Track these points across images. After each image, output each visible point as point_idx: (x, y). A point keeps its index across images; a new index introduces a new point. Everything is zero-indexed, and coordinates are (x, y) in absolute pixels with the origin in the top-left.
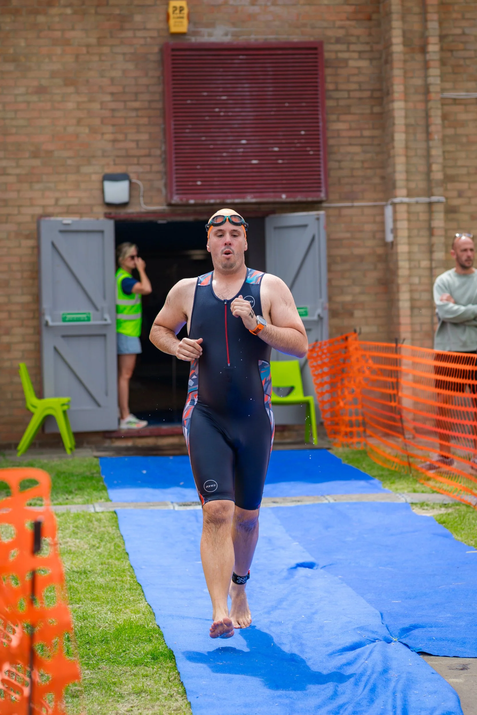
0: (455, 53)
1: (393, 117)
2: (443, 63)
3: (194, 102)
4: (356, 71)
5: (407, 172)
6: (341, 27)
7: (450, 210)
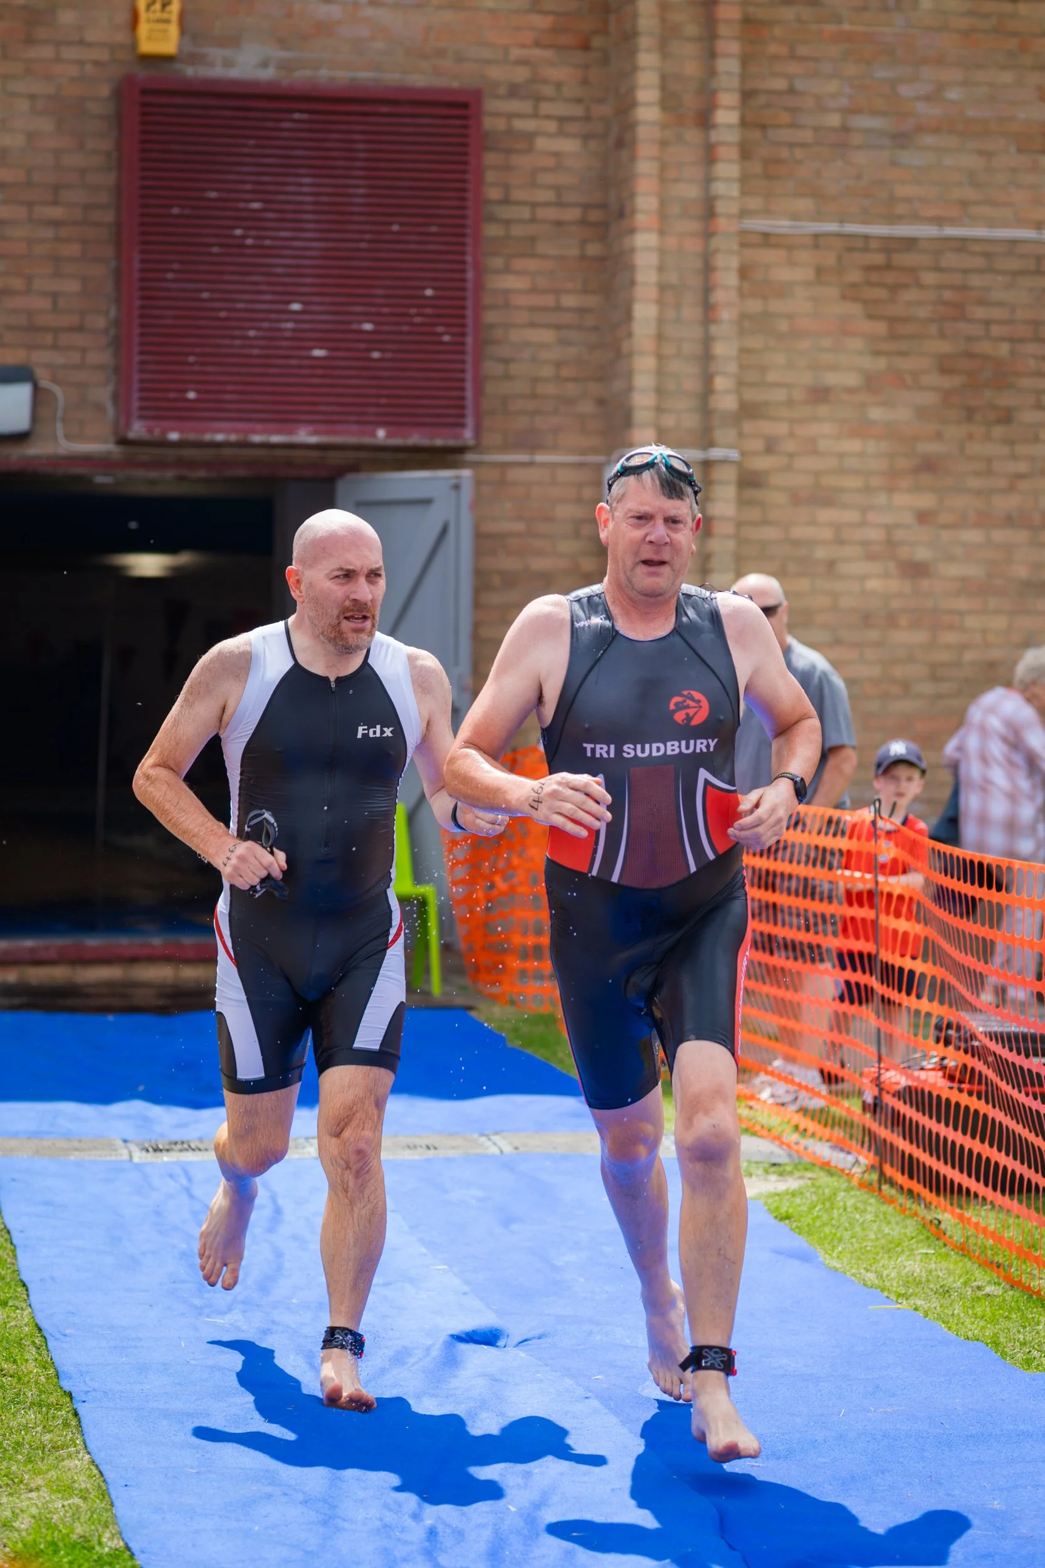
0: (772, 134)
1: (631, 268)
2: (745, 153)
3: (187, 212)
4: (550, 162)
5: (660, 391)
6: (522, 62)
7: (749, 481)
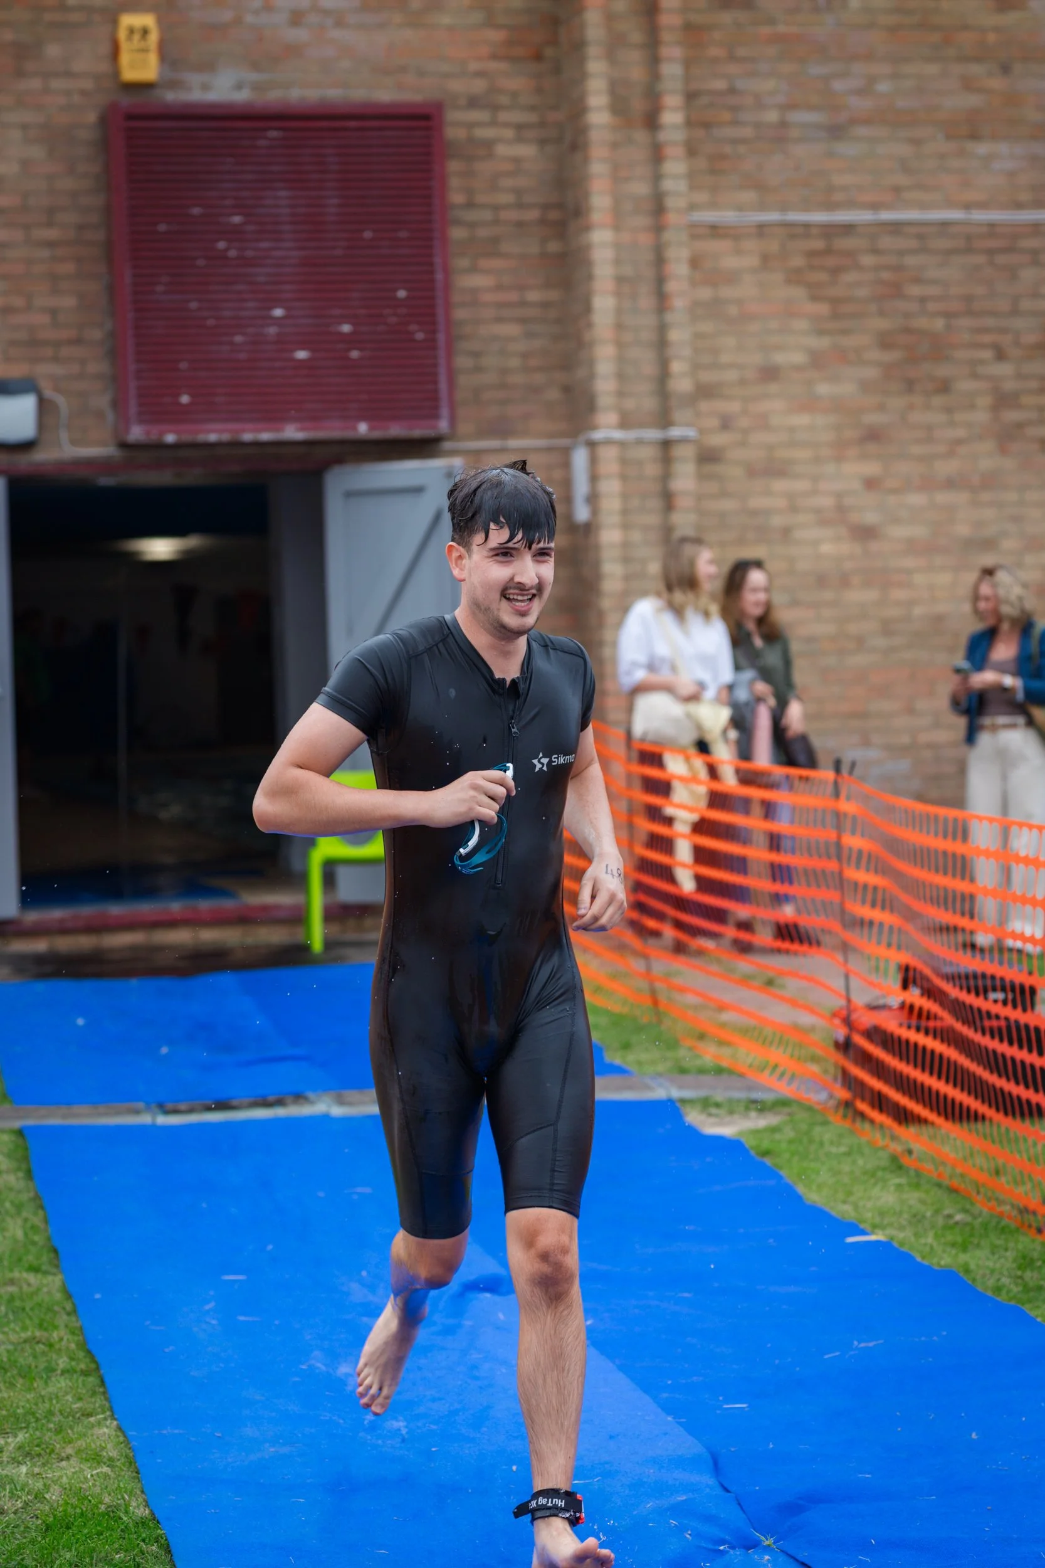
0: (715, 132)
1: (587, 263)
2: (691, 151)
3: (173, 228)
4: (510, 167)
5: (621, 376)
6: (480, 74)
7: (708, 457)
